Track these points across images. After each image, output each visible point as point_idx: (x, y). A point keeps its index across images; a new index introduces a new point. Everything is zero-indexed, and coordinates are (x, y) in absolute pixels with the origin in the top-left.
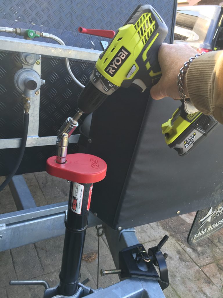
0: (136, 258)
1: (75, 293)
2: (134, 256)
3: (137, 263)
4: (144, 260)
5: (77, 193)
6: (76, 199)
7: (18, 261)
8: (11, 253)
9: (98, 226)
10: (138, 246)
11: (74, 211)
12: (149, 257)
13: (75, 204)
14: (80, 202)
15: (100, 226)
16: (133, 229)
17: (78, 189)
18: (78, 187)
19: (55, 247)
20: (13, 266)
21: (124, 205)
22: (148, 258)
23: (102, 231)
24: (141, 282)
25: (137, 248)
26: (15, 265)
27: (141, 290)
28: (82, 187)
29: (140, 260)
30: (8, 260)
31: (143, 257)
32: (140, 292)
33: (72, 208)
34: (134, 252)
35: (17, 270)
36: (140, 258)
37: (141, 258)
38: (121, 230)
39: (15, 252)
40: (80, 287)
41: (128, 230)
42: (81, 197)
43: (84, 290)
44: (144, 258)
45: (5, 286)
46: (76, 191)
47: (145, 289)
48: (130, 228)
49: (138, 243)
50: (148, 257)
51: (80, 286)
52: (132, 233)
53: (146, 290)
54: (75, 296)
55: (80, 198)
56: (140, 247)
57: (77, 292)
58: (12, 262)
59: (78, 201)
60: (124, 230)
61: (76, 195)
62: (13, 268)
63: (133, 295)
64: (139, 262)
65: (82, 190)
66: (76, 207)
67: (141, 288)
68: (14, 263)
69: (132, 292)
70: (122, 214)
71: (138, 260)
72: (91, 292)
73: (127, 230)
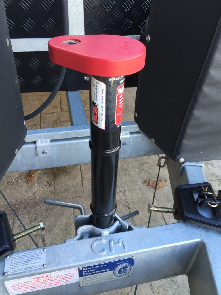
0: (197, 199)
1: (110, 227)
2: (196, 196)
3: (197, 206)
4: (208, 204)
5: (96, 96)
6: (96, 106)
7: (86, 176)
8: (80, 169)
9: (161, 156)
10: (203, 186)
11: (95, 124)
12: (216, 200)
13: (95, 114)
14: (102, 111)
15: (162, 156)
16: (201, 164)
17: (96, 89)
18: (97, 86)
19: (122, 169)
20: (81, 180)
21: (189, 131)
22: (214, 203)
23: (164, 162)
24: (200, 229)
25: (201, 186)
26: (83, 180)
27: (198, 240)
28: (102, 86)
29: (202, 202)
30: (77, 174)
31: (207, 200)
32: (196, 242)
33: (93, 120)
34: (197, 192)
35: (84, 185)
36: (202, 200)
37: (204, 201)
38: (183, 163)
39: (84, 169)
40: (117, 221)
41: (194, 164)
42: (102, 103)
43: (121, 225)
44: (209, 201)
45: (72, 197)
46: (96, 93)
47: (203, 239)
48: (197, 161)
49: (205, 182)
50: (214, 201)
51: (116, 219)
52: (199, 168)
53: (206, 241)
54: (109, 230)
55: (102, 105)
56: (205, 187)
57: (112, 225)
58: (80, 177)
59: (99, 108)
60: (187, 164)
61: (96, 99)
62: (81, 182)
63: (185, 244)
64: (200, 204)
65: (103, 92)
66: (98, 118)
67: (197, 238)
68: (82, 178)
69: (184, 240)
70: (185, 142)
71: (199, 202)
72: (130, 229)
73: (191, 164)
